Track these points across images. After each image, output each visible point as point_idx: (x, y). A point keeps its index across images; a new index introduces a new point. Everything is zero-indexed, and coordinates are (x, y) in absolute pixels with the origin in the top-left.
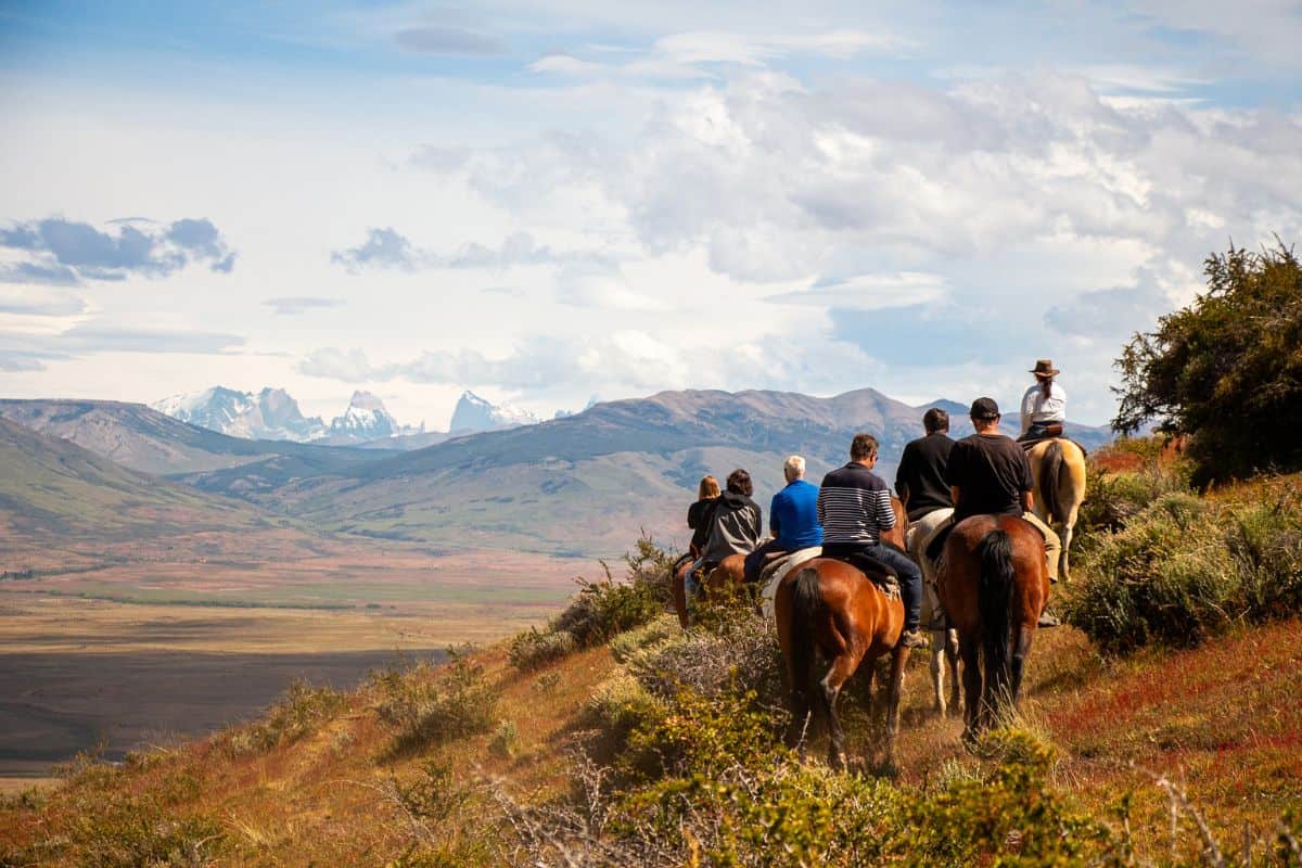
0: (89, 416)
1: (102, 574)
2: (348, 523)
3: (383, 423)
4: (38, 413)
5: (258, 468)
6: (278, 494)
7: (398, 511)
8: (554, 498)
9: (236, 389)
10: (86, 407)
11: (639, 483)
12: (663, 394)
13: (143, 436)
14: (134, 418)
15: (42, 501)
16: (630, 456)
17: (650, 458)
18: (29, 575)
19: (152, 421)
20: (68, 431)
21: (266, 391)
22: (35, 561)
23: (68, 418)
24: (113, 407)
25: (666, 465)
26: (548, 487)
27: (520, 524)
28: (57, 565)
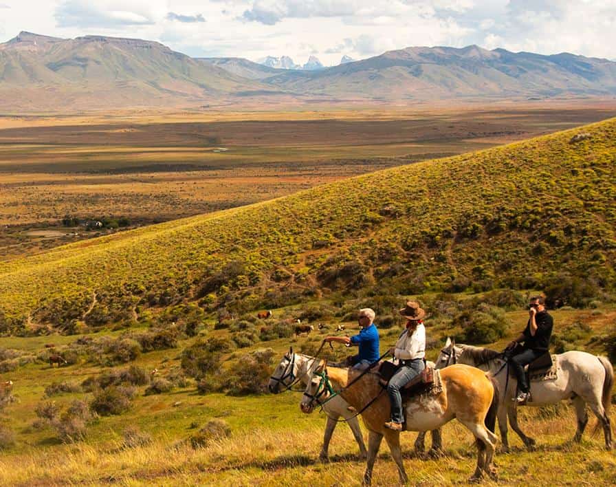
0: (228, 62)
1: (232, 106)
2: (308, 91)
3: (319, 64)
4: (214, 62)
5: (279, 77)
6: (286, 84)
7: (323, 87)
8: (372, 81)
9: (274, 57)
10: (228, 59)
11: (400, 76)
12: (407, 48)
13: (245, 68)
14: (242, 63)
15: (214, 86)
16: (398, 67)
17: (404, 68)
18: (208, 107)
19: (247, 63)
20: (222, 66)
21: (283, 57)
22: (209, 103)
23: (223, 63)
24: (236, 59)
25: (410, 70)
26: (371, 78)
27: (362, 90)
28: (217, 104)
